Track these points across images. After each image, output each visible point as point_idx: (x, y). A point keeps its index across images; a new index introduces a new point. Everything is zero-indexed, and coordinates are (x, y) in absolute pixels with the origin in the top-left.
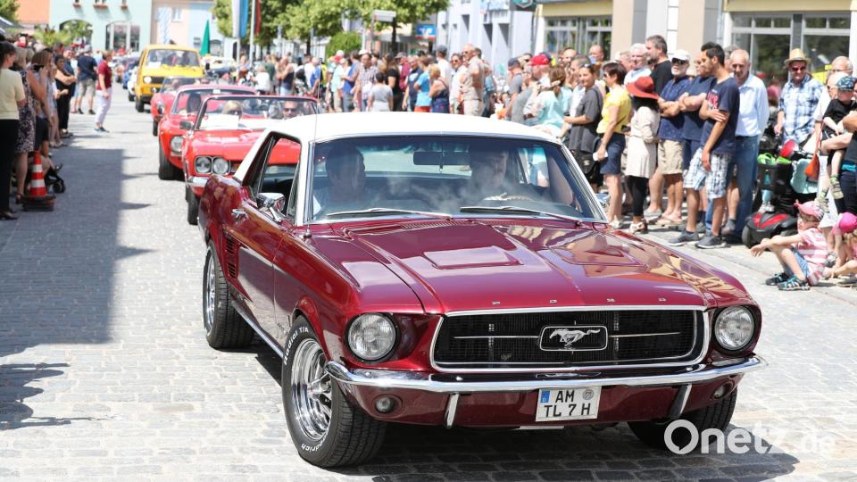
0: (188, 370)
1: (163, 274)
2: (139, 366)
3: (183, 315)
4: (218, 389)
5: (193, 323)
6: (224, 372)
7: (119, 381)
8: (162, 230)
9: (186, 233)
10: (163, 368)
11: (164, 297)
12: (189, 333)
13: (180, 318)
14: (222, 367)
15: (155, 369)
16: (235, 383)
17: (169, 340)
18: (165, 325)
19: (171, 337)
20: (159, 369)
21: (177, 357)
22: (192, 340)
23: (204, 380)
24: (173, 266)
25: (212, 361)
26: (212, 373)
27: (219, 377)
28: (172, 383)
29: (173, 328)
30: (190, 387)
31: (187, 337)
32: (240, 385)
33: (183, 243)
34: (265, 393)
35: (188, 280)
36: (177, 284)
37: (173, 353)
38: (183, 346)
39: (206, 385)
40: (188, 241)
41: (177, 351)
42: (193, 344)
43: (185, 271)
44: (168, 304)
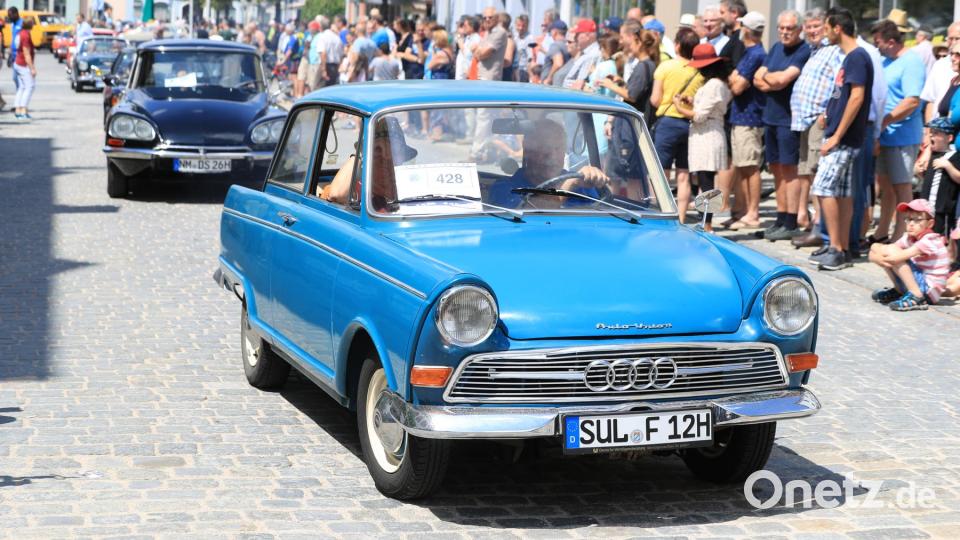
0: (172, 415)
1: (126, 294)
2: (110, 409)
3: (157, 346)
4: (214, 438)
5: (171, 355)
6: (218, 417)
7: (87, 429)
8: (119, 239)
9: (149, 243)
10: (141, 412)
11: (131, 322)
12: (168, 367)
13: (155, 349)
14: (215, 410)
15: (131, 414)
16: (232, 430)
17: (144, 377)
18: (137, 357)
19: (146, 373)
20: (136, 415)
21: (158, 399)
22: (172, 376)
23: (194, 427)
24: (138, 283)
25: (202, 403)
26: (202, 418)
27: (212, 423)
28: (154, 431)
29: (147, 361)
30: (178, 436)
31: (167, 372)
32: (240, 432)
33: (147, 254)
34: (271, 443)
35: (158, 302)
36: (145, 306)
37: (151, 393)
38: (162, 384)
39: (197, 433)
40: (153, 252)
41: (155, 391)
42: (175, 381)
43: (153, 289)
44: (137, 331)
